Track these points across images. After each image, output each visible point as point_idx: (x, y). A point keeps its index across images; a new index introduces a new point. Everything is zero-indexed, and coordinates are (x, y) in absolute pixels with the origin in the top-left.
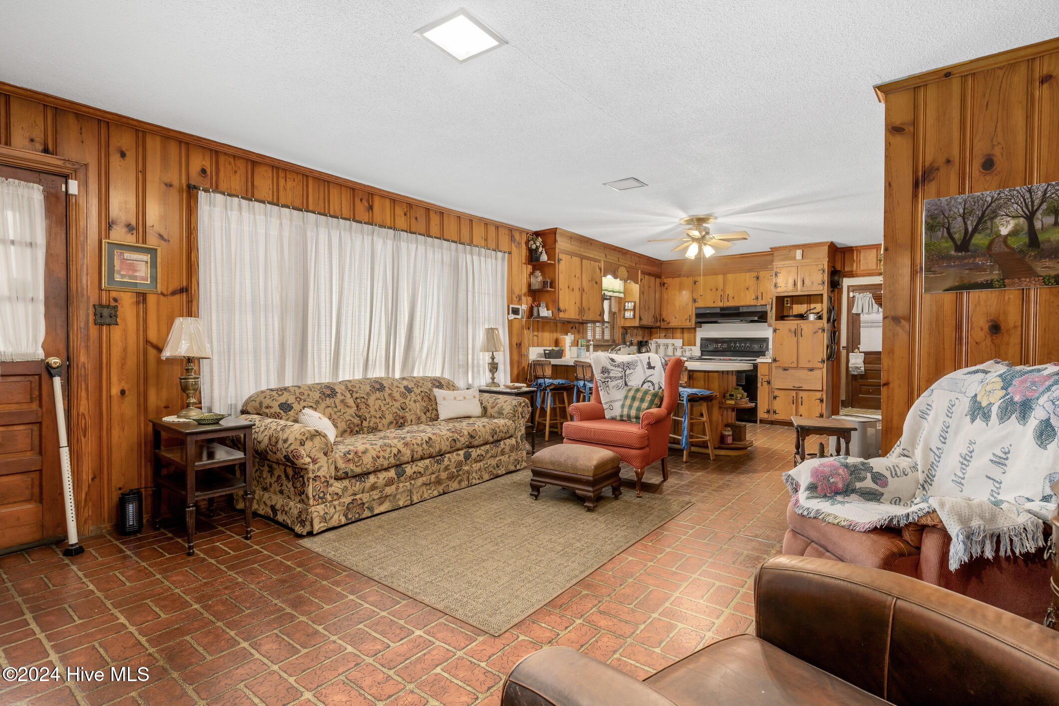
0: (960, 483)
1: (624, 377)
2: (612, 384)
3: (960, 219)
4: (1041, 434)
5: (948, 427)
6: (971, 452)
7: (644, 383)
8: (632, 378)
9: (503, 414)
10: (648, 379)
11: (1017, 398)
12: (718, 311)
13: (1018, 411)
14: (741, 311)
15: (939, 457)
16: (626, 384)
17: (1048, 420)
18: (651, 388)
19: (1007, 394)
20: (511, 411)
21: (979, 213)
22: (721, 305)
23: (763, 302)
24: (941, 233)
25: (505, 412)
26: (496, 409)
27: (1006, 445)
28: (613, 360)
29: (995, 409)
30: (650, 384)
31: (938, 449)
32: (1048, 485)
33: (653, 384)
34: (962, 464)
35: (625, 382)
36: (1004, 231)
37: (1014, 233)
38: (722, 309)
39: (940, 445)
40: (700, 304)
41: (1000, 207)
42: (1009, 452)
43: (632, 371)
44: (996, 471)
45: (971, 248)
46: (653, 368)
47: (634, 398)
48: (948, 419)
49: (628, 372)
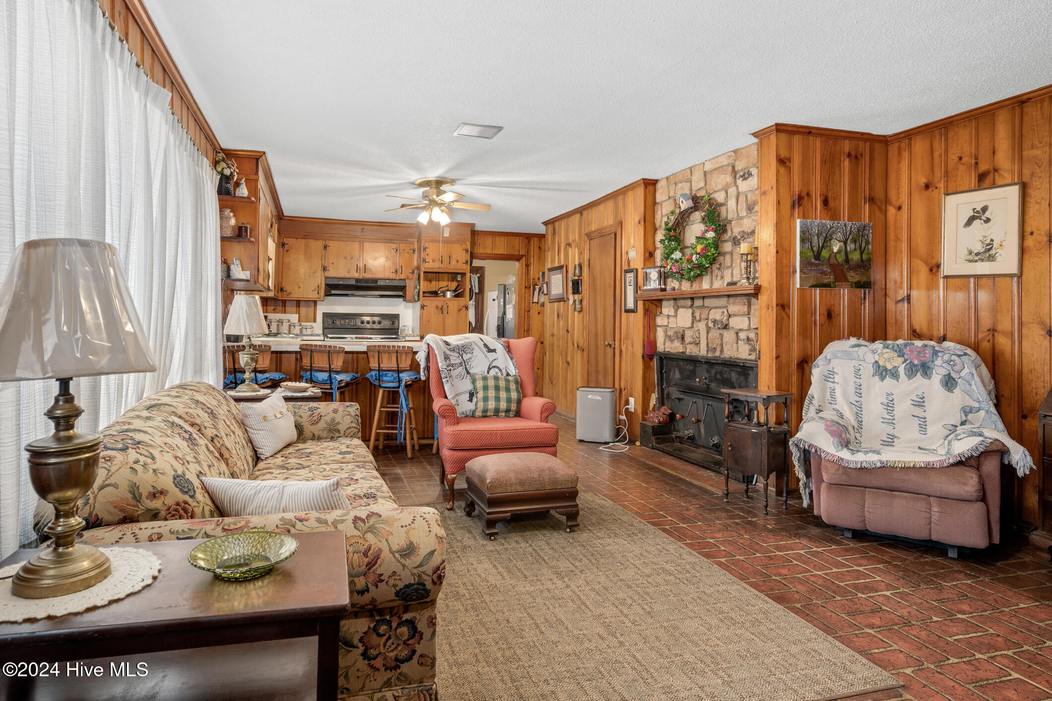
0: (892, 423)
1: (464, 364)
2: (455, 373)
3: (816, 237)
4: (947, 384)
5: (861, 385)
6: (892, 401)
7: (489, 369)
8: (473, 363)
9: (339, 431)
10: (494, 364)
11: (916, 362)
12: (354, 283)
13: (921, 370)
14: (379, 284)
15: (861, 408)
16: (468, 373)
17: (949, 374)
18: (499, 374)
19: (905, 360)
20: (354, 425)
21: (824, 235)
22: (356, 275)
23: (402, 277)
24: (807, 245)
25: (342, 428)
26: (322, 424)
27: (920, 393)
28: (447, 343)
29: (901, 370)
30: (497, 370)
31: (857, 402)
32: (963, 414)
33: (500, 370)
34: (887, 409)
35: (466, 368)
36: (835, 249)
37: (839, 252)
38: (357, 280)
39: (858, 399)
40: (332, 273)
41: (833, 233)
42: (924, 398)
43: (469, 356)
44: (918, 412)
45: (821, 259)
46: (494, 351)
47: (497, 388)
48: (857, 380)
49: (466, 357)
